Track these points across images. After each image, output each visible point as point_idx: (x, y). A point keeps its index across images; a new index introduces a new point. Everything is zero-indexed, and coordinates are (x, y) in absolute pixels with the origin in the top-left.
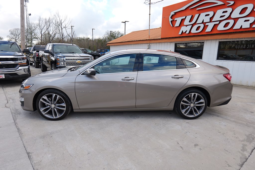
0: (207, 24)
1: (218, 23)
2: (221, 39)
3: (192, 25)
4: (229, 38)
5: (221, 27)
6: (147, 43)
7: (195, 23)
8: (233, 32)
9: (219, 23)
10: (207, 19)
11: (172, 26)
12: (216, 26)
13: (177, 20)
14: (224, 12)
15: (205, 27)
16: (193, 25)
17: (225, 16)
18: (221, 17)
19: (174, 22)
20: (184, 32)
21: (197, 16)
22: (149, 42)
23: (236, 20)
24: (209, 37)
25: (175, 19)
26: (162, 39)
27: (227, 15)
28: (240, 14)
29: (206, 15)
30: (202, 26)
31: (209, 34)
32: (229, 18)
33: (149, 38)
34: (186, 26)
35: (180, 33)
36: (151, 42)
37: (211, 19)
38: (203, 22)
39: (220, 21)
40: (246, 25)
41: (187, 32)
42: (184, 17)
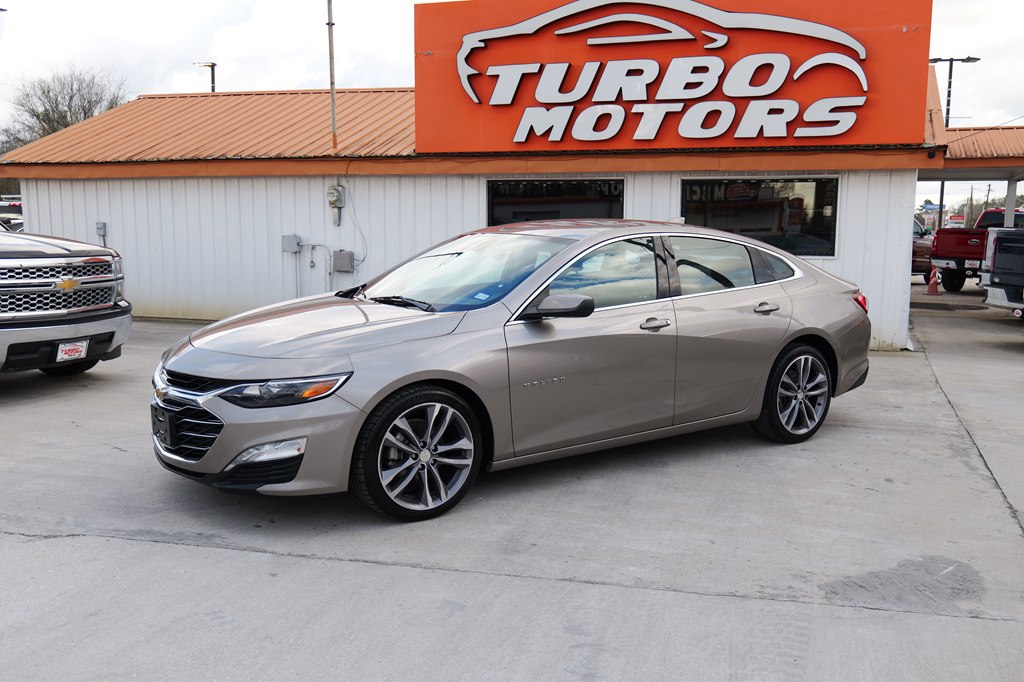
0: (636, 109)
1: (678, 107)
2: (691, 172)
3: (572, 108)
4: (720, 169)
5: (690, 126)
6: (324, 176)
7: (586, 101)
8: (734, 148)
9: (684, 110)
10: (635, 89)
11: (476, 101)
12: (671, 119)
13: (498, 76)
14: (696, 70)
15: (632, 120)
16: (578, 106)
17: (700, 84)
18: (689, 86)
19: (482, 84)
20: (539, 132)
21: (590, 69)
22: (341, 168)
23: (741, 103)
24: (648, 163)
25: (491, 71)
26: (419, 156)
27: (709, 82)
28: (752, 83)
29: (631, 73)
30: (618, 114)
31: (646, 150)
32: (716, 94)
33: (335, 146)
34: (549, 106)
35: (521, 136)
36: (354, 167)
37: (652, 87)
38: (619, 100)
39: (688, 103)
40: (776, 128)
41: (556, 136)
42: (534, 68)
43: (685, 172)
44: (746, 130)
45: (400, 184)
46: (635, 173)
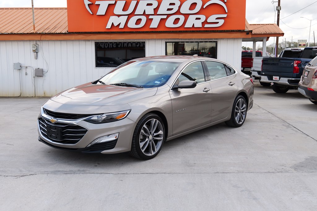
0: (150, 17)
1: (165, 17)
3: (127, 17)
4: (180, 38)
5: (169, 23)
6: (30, 41)
7: (132, 14)
8: (184, 31)
9: (167, 18)
11: (91, 13)
12: (163, 21)
13: (99, 5)
14: (171, 4)
15: (149, 21)
16: (130, 16)
17: (172, 9)
18: (169, 10)
19: (94, 7)
20: (115, 25)
21: (134, 3)
22: (38, 37)
23: (187, 16)
24: (154, 36)
25: (97, 3)
26: (69, 33)
27: (175, 9)
28: (190, 9)
29: (148, 5)
30: (144, 19)
31: (154, 32)
32: (178, 12)
33: (34, 29)
34: (119, 16)
35: (109, 26)
36: (43, 37)
37: (156, 10)
38: (144, 14)
39: (169, 15)
40: (198, 24)
41: (122, 26)
42: (113, 2)
43: (167, 39)
44: (189, 25)
45: (61, 43)
46: (149, 39)
